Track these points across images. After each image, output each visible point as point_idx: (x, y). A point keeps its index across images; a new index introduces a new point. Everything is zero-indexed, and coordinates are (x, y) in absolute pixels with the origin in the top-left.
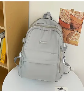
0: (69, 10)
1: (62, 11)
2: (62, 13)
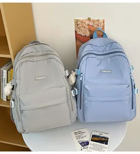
0: (86, 20)
1: (77, 22)
2: (77, 25)
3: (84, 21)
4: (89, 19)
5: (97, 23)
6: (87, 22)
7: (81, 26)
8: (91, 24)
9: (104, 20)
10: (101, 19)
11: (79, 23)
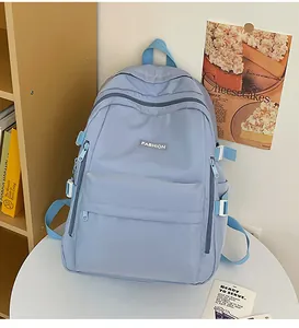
0: (238, 28)
1: (213, 29)
2: (213, 38)
3: (234, 30)
4: (249, 28)
5: (269, 42)
6: (242, 36)
7: (222, 42)
8: (253, 41)
9: (290, 38)
10: (283, 33)
11: (219, 32)
